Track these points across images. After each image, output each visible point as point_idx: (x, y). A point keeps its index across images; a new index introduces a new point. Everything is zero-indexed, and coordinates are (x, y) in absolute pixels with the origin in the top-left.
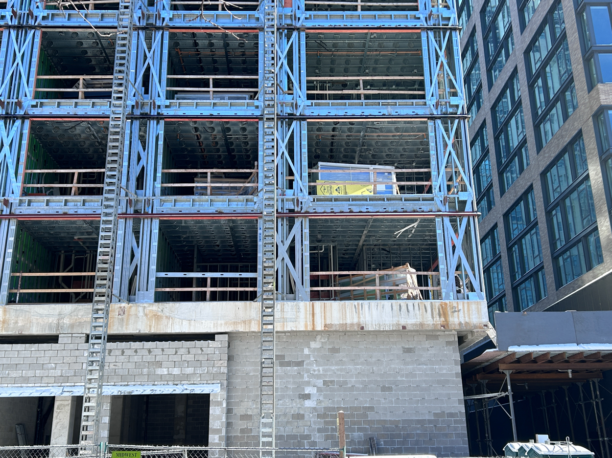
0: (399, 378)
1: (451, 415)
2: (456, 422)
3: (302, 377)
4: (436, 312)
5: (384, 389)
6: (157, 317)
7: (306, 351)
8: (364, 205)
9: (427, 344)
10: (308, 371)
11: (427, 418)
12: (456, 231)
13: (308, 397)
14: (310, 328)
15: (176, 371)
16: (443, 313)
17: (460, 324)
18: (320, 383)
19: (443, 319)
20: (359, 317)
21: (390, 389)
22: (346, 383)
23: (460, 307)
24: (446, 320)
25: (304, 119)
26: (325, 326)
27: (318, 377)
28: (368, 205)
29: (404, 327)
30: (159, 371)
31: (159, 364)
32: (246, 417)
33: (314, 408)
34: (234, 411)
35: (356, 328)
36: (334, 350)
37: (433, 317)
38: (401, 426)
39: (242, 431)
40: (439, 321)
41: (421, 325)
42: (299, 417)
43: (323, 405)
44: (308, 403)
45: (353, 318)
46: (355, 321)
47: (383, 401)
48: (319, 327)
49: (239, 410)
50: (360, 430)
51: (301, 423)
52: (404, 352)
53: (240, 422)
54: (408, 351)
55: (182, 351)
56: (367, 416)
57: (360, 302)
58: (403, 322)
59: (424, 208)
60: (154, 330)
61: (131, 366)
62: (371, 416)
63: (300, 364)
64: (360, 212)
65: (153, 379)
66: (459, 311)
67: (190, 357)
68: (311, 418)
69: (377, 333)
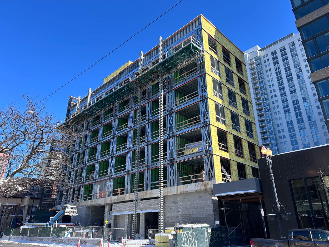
0: (198, 205)
1: (210, 215)
2: (211, 217)
3: (178, 206)
4: (204, 185)
5: (195, 208)
6: (151, 193)
7: (179, 199)
8: (187, 157)
9: (204, 195)
10: (179, 205)
11: (205, 216)
12: (208, 161)
13: (179, 211)
14: (177, 193)
15: (154, 206)
16: (205, 185)
17: (209, 188)
18: (181, 207)
19: (205, 187)
20: (187, 189)
21: (196, 208)
22: (187, 207)
23: (209, 183)
24: (206, 187)
25: (175, 136)
26: (180, 192)
27: (181, 206)
28: (188, 156)
29: (197, 191)
30: (152, 207)
31: (151, 205)
32: (168, 217)
33: (181, 214)
34: (166, 216)
35: (186, 192)
36: (184, 198)
37: (203, 187)
38: (199, 219)
39: (167, 221)
40: (204, 188)
41: (200, 189)
42: (178, 217)
43: (182, 214)
44: (180, 213)
45: (186, 189)
46: (186, 190)
47: (195, 212)
48: (179, 193)
49: (167, 216)
50: (190, 220)
51: (178, 218)
52: (199, 197)
53: (167, 218)
54: (200, 197)
55: (155, 201)
56: (191, 216)
57: (187, 184)
58: (196, 189)
59: (201, 155)
60: (150, 197)
61: (147, 206)
62: (192, 216)
63: (177, 203)
64: (187, 159)
65: (151, 208)
66: (209, 184)
67: (156, 203)
68: (180, 217)
69: (191, 193)
